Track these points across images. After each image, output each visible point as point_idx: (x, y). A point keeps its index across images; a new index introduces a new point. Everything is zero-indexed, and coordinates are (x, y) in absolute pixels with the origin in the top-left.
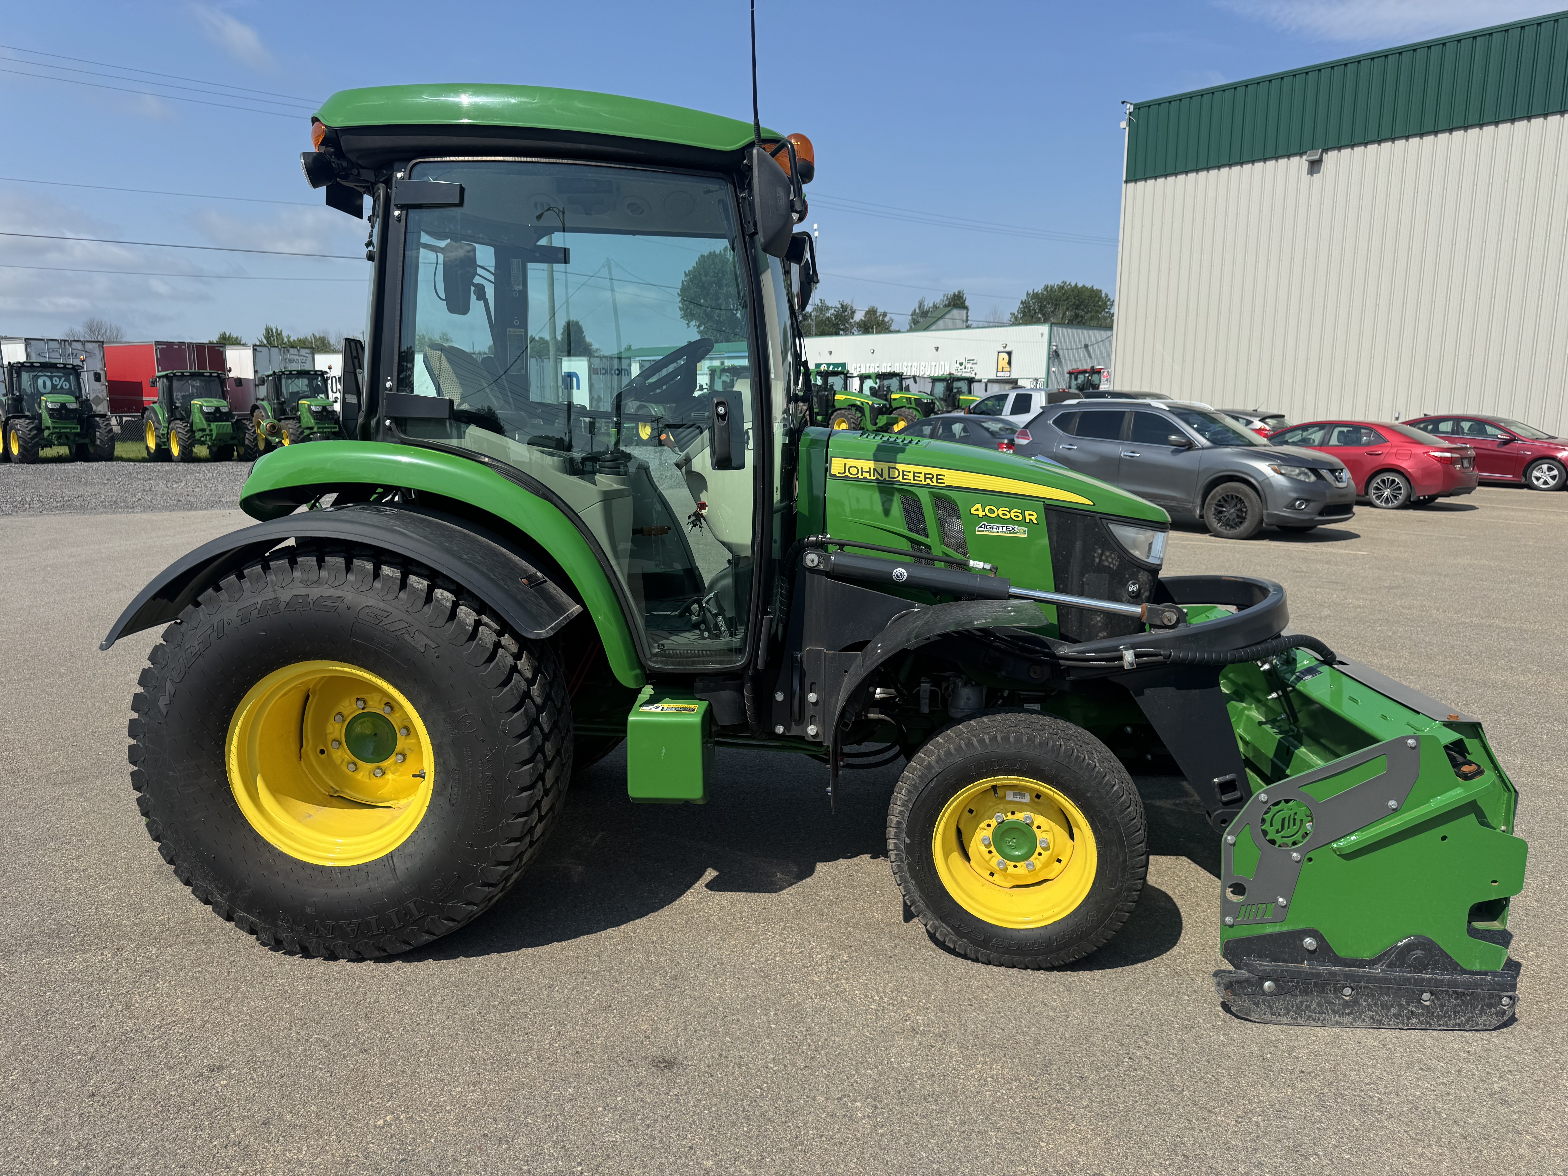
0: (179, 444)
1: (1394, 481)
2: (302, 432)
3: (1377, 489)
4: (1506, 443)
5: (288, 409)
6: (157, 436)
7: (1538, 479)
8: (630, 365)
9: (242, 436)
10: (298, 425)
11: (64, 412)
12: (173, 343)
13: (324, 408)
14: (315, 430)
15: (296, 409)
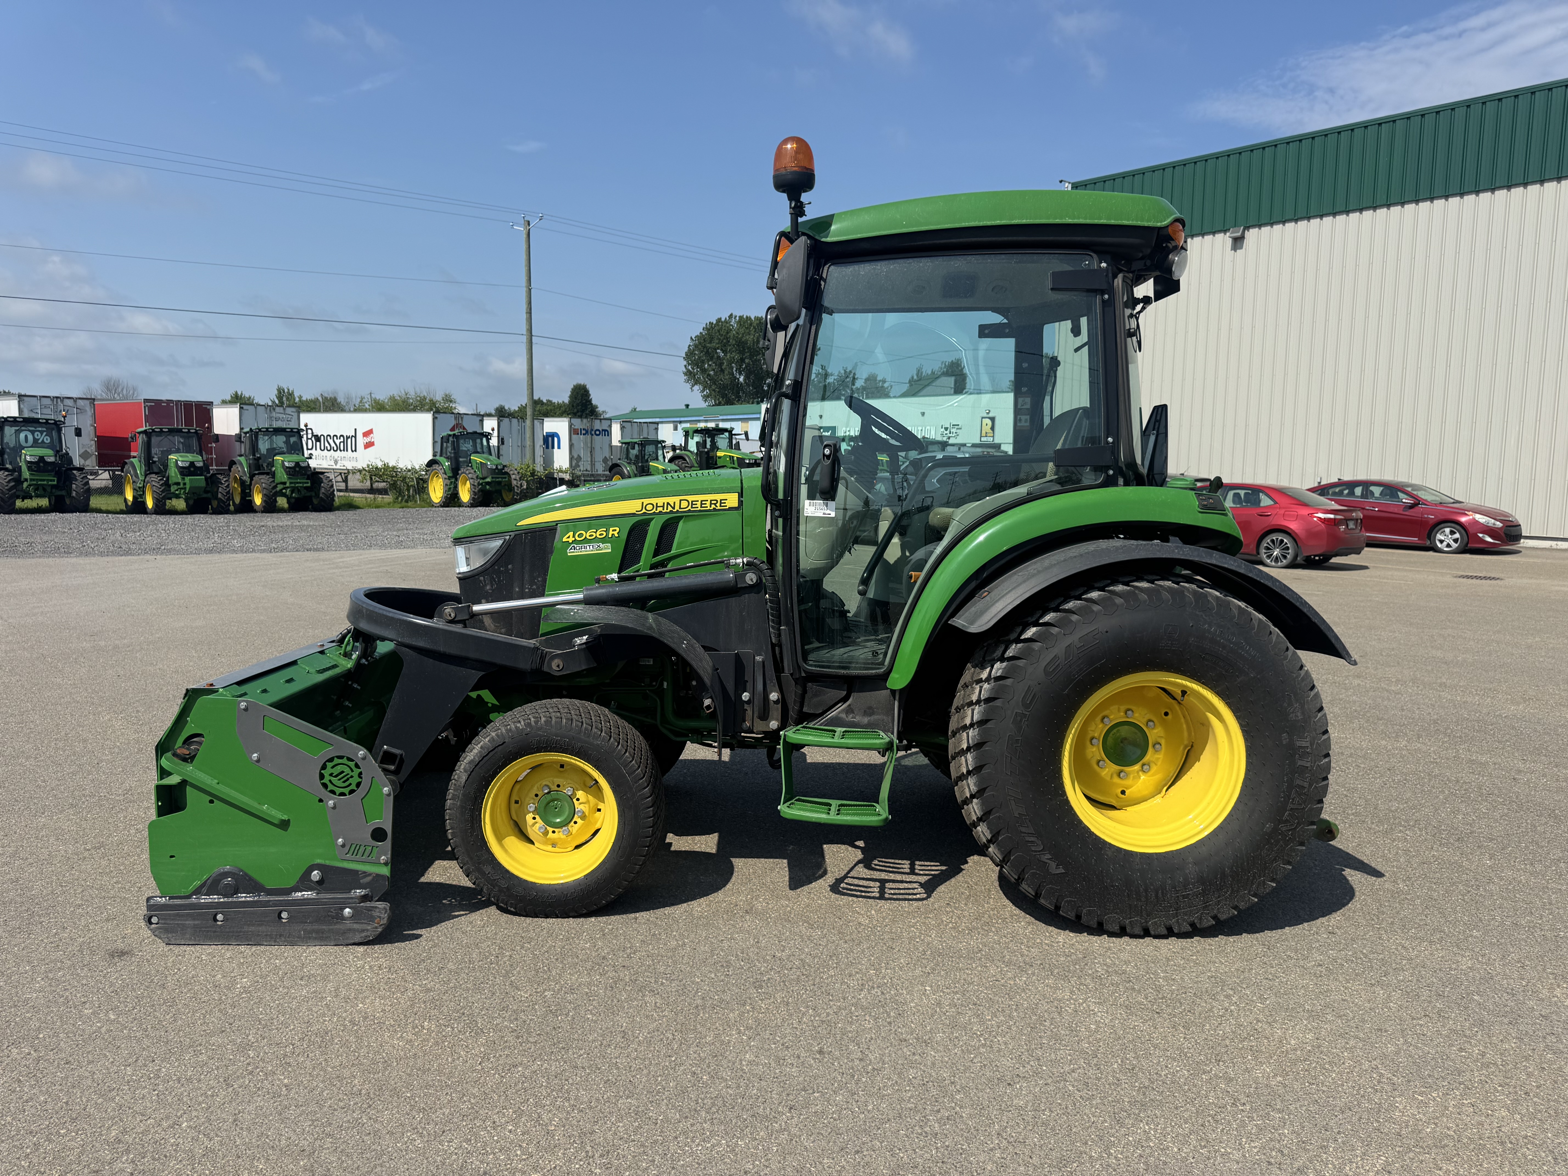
0: (153, 498)
1: (1282, 541)
2: (275, 487)
3: (1268, 548)
4: (1412, 506)
5: (265, 465)
6: (134, 489)
7: (1441, 542)
8: (610, 426)
9: (216, 490)
10: (271, 480)
11: (41, 464)
12: (161, 401)
13: (297, 464)
14: (288, 485)
15: (272, 464)
